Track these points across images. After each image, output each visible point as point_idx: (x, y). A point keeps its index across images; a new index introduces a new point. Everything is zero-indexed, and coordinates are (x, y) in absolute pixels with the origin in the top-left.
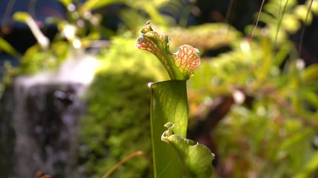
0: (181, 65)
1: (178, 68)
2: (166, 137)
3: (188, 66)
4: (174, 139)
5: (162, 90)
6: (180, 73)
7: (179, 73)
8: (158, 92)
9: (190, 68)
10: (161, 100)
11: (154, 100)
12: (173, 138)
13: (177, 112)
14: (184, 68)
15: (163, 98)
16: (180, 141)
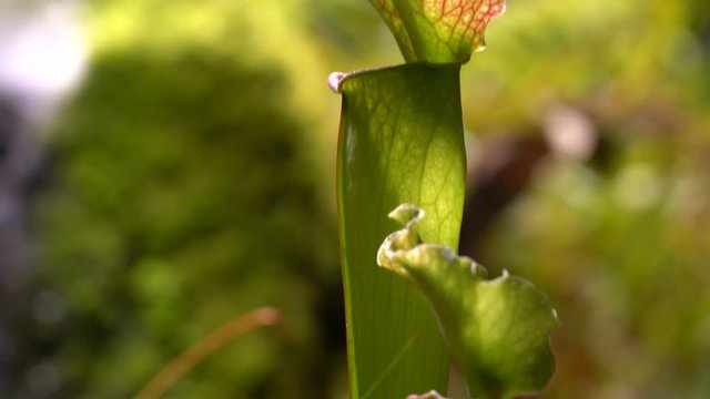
0: (443, 14)
1: (432, 25)
2: (399, 253)
3: (467, 18)
4: (426, 260)
5: (380, 99)
6: (439, 40)
7: (435, 40)
8: (364, 104)
9: (473, 25)
10: (373, 129)
11: (350, 130)
12: (421, 256)
13: (427, 170)
14: (452, 22)
15: (381, 125)
16: (445, 265)
